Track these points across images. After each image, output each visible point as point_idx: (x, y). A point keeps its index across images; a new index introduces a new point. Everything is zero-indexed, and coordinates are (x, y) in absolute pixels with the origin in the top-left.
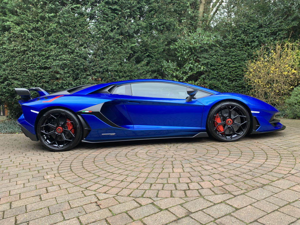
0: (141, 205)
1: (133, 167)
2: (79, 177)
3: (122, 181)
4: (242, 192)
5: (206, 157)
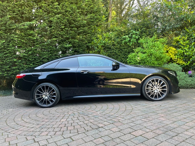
0: (27, 140)
1: (41, 119)
2: (7, 125)
3: (28, 127)
4: (84, 131)
5: (85, 112)
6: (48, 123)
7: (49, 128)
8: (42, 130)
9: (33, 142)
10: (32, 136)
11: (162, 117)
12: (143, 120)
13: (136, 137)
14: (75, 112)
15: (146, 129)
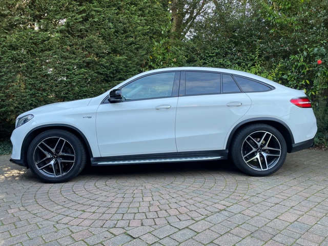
0: (115, 236)
1: (104, 198)
2: (47, 210)
3: (94, 213)
4: (203, 217)
6: (124, 205)
7: (135, 213)
8: (125, 217)
9: (129, 238)
10: (115, 227)
11: (301, 191)
12: (276, 196)
13: (291, 223)
14: (156, 186)
15: (295, 211)
